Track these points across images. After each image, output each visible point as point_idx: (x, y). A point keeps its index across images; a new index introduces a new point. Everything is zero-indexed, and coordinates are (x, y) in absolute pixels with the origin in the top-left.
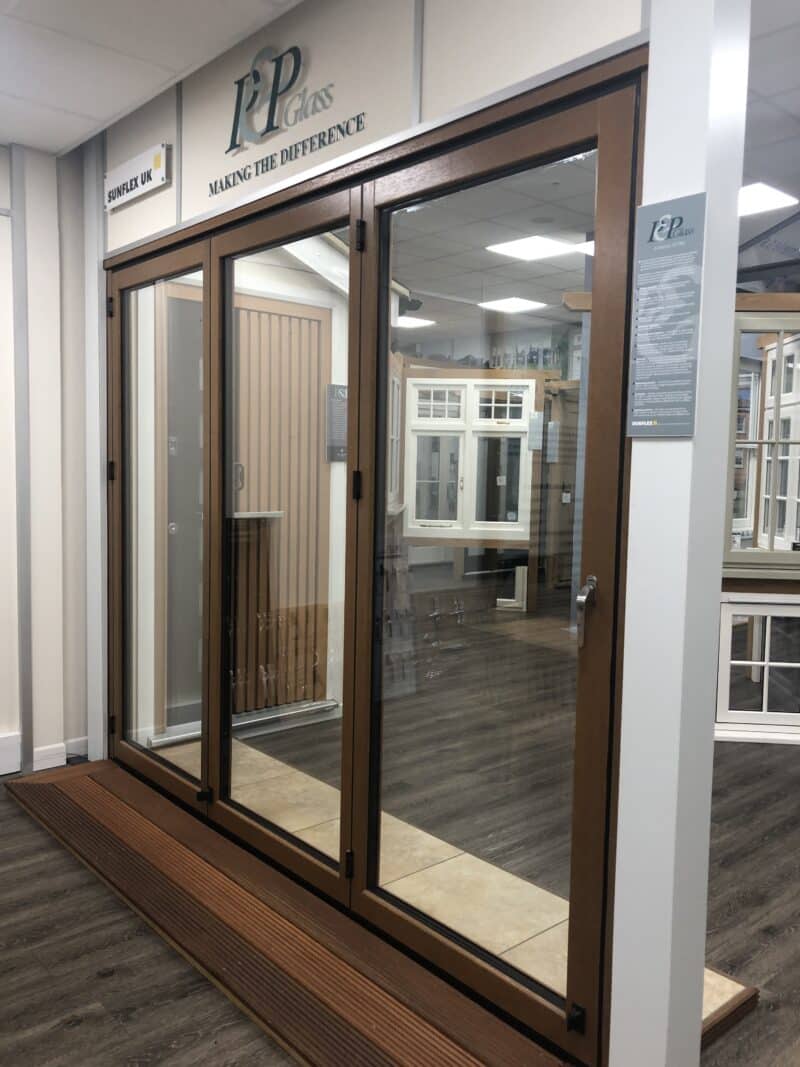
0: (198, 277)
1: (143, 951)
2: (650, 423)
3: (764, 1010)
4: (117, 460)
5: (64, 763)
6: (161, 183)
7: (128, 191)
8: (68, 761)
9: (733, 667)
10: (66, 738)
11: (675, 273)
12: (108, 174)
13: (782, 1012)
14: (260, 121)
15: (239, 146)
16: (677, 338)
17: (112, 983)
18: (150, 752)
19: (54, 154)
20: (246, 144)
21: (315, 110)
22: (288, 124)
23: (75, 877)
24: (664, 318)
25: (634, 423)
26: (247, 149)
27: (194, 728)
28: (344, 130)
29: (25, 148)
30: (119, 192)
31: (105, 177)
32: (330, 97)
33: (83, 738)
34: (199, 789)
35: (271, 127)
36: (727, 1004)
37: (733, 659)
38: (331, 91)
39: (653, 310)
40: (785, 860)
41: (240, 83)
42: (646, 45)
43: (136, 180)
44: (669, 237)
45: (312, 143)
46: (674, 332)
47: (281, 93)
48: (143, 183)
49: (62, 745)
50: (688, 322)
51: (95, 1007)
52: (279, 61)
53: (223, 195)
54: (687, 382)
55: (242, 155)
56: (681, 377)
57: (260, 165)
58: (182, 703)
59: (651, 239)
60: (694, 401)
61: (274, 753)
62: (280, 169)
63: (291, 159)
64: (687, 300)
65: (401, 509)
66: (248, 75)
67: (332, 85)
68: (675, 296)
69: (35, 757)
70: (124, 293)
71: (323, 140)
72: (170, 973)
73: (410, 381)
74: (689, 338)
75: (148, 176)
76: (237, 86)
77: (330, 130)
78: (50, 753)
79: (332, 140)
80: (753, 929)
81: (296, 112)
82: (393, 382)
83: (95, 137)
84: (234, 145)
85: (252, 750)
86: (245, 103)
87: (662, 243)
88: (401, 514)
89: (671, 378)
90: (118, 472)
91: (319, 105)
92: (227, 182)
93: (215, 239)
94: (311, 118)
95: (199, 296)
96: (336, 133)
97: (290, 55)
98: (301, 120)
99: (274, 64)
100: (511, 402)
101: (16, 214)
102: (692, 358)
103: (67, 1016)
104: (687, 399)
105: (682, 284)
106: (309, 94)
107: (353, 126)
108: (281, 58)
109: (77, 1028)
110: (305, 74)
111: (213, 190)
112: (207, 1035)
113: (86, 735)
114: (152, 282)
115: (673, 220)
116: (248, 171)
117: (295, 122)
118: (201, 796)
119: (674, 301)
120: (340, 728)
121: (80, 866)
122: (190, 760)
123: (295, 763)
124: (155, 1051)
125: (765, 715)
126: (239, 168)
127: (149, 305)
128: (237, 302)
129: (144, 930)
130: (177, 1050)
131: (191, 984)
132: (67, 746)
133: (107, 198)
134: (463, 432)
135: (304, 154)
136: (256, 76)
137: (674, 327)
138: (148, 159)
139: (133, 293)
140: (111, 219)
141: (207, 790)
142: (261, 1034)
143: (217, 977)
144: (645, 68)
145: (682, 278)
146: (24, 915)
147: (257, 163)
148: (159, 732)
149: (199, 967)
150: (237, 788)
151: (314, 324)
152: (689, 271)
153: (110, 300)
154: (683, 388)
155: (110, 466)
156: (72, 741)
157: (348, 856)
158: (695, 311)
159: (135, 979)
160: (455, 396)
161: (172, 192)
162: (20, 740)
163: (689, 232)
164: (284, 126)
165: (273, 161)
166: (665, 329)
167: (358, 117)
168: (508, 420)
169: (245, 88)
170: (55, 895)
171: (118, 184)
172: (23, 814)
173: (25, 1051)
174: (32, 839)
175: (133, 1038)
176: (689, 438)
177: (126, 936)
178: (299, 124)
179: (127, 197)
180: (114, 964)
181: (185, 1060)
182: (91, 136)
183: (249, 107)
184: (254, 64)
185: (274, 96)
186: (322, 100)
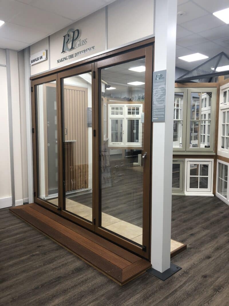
0: (55, 82)
1: (46, 243)
2: (156, 119)
3: (188, 249)
4: (35, 128)
5: (23, 204)
6: (45, 59)
7: (36, 61)
8: (24, 204)
9: (190, 177)
10: (23, 198)
11: (160, 87)
12: (31, 56)
13: (192, 250)
14: (70, 46)
15: (64, 52)
16: (161, 101)
17: (41, 248)
18: (46, 201)
19: (17, 51)
20: (66, 51)
21: (83, 44)
22: (76, 47)
23: (29, 228)
24: (159, 96)
25: (153, 119)
27: (56, 195)
28: (90, 50)
29: (9, 49)
30: (34, 61)
31: (30, 57)
32: (86, 42)
33: (27, 198)
34: (57, 208)
35: (72, 48)
36: (179, 248)
37: (190, 175)
38: (86, 40)
39: (157, 94)
40: (198, 221)
41: (65, 37)
42: (154, 37)
43: (38, 58)
44: (160, 79)
45: (82, 52)
46: (161, 99)
47: (75, 40)
48: (40, 59)
49: (22, 200)
50: (164, 97)
51: (38, 252)
52: (74, 32)
53: (60, 63)
54: (163, 110)
55: (66, 53)
57: (70, 57)
58: (52, 189)
59: (156, 79)
60: (165, 114)
61: (76, 201)
62: (75, 58)
63: (77, 55)
64: (163, 92)
65: (107, 139)
66: (66, 35)
67: (87, 39)
68: (161, 91)
69: (16, 203)
70: (35, 86)
71: (85, 52)
72: (54, 246)
73: (109, 105)
74: (164, 101)
75: (41, 57)
76: (64, 37)
77: (86, 50)
78: (19, 202)
79: (87, 52)
80: (188, 234)
81: (78, 44)
82: (104, 105)
83: (27, 47)
84: (63, 51)
85: (70, 200)
86: (66, 41)
87: (158, 80)
88: (107, 141)
89: (161, 109)
90: (35, 131)
91: (84, 43)
92: (62, 60)
93: (59, 74)
94: (82, 46)
95: (55, 86)
96: (88, 50)
97: (77, 31)
98: (79, 46)
99: (73, 33)
100: (136, 110)
101: (8, 66)
102: (164, 105)
103: (31, 255)
104: (164, 113)
106: (81, 40)
107: (92, 49)
108: (74, 31)
109: (34, 257)
110: (80, 36)
111: (58, 62)
112: (63, 257)
113: (28, 197)
114: (42, 84)
115: (160, 75)
116: (67, 58)
117: (78, 47)
118: (58, 209)
119: (161, 93)
120: (92, 195)
121: (30, 226)
122: (56, 202)
123: (81, 203)
124: (52, 260)
125: (199, 189)
126: (65, 57)
127: (41, 89)
128: (65, 87)
129: (47, 238)
130: (57, 260)
131: (59, 248)
132: (23, 200)
133: (31, 62)
134: (124, 118)
135: (80, 54)
136: (69, 35)
137: (160, 98)
138: (42, 53)
139: (38, 86)
140: (32, 67)
141: (60, 208)
142: (75, 256)
143: (65, 246)
145: (162, 88)
146: (18, 236)
147: (69, 56)
148: (46, 196)
149: (60, 244)
150: (67, 208)
151: (83, 92)
152: (163, 86)
153: (32, 88)
154: (163, 111)
155: (33, 130)
156: (24, 199)
157: (94, 220)
158: (165, 95)
159: (46, 247)
160: (121, 109)
161: (47, 62)
162: (11, 199)
163: (164, 78)
164: (75, 48)
165: (73, 56)
166: (159, 98)
167: (93, 47)
168: (135, 115)
169: (66, 38)
170: (25, 232)
171: (34, 59)
172: (14, 216)
173: (23, 261)
174: (18, 221)
175: (47, 258)
176: (164, 122)
177: (43, 239)
178: (79, 48)
179: (36, 62)
180: (41, 245)
181: (59, 261)
182: (26, 47)
183: (67, 43)
184: (68, 32)
185: (73, 40)
186: (85, 43)
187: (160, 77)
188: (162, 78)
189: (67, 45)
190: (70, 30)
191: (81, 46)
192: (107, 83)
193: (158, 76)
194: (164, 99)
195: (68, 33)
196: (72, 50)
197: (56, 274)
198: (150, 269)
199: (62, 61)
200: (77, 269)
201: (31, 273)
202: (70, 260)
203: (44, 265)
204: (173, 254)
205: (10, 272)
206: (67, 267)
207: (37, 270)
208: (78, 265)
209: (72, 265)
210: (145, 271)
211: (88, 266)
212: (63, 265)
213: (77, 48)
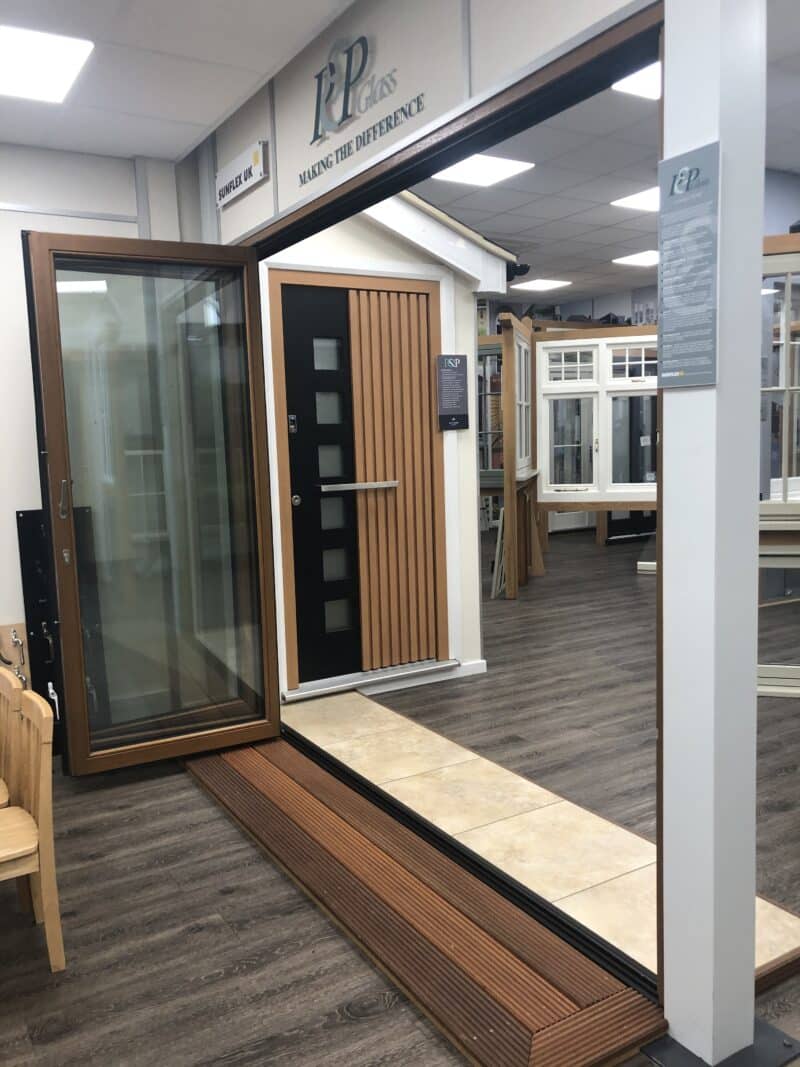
1: (261, 875)
2: (677, 374)
6: (259, 178)
7: (234, 188)
11: (689, 227)
12: (218, 174)
14: (337, 112)
15: (321, 137)
16: (696, 289)
17: (231, 900)
19: (171, 162)
20: (328, 134)
21: (383, 96)
22: (360, 111)
24: (686, 269)
25: (664, 375)
26: (328, 138)
28: (407, 113)
29: (145, 159)
30: (227, 189)
31: (216, 177)
32: (393, 81)
35: (346, 116)
38: (395, 75)
41: (319, 77)
43: (240, 177)
44: (688, 189)
45: (381, 128)
46: (695, 283)
50: (707, 271)
51: (216, 917)
52: (349, 52)
53: (310, 184)
55: (324, 145)
56: (704, 326)
57: (340, 153)
59: (672, 193)
60: (714, 349)
61: (397, 708)
62: (356, 155)
63: (364, 144)
64: (705, 250)
66: (326, 68)
67: (395, 70)
68: (695, 248)
71: (390, 123)
72: (282, 893)
73: (540, 345)
74: (709, 288)
75: (249, 173)
76: (316, 80)
77: (395, 113)
79: (397, 122)
81: (367, 99)
83: (204, 142)
84: (317, 136)
85: (375, 705)
86: (325, 92)
87: (681, 196)
89: (695, 328)
91: (385, 90)
92: (314, 172)
96: (401, 116)
97: (359, 45)
98: (371, 106)
101: (142, 219)
102: (711, 308)
103: (191, 924)
104: (709, 348)
105: (699, 236)
106: (377, 79)
107: (414, 107)
108: (352, 48)
109: (199, 934)
111: (303, 182)
112: (307, 946)
115: (691, 172)
116: (330, 159)
117: (367, 108)
119: (694, 252)
121: (214, 804)
124: (261, 956)
126: (322, 157)
128: (345, 283)
129: (263, 859)
130: (279, 956)
131: (299, 903)
133: (218, 196)
134: (597, 393)
135: (375, 139)
136: (332, 68)
137: (694, 278)
138: (249, 156)
140: (223, 215)
142: (354, 947)
143: (320, 900)
144: (661, 24)
145: (699, 229)
146: (164, 841)
147: (337, 152)
148: (292, 688)
149: (305, 890)
151: (423, 298)
152: (706, 221)
154: (705, 338)
158: (712, 260)
159: (250, 897)
160: (587, 356)
161: (269, 185)
164: (358, 114)
165: (350, 148)
166: (688, 280)
167: (418, 98)
168: (643, 377)
169: (324, 81)
170: (191, 827)
171: (227, 182)
173: (155, 950)
175: (244, 944)
176: (712, 386)
177: (247, 862)
178: (370, 110)
179: (234, 194)
180: (232, 885)
181: (286, 964)
182: (201, 141)
183: (327, 100)
184: (330, 58)
185: (349, 86)
186: (388, 86)
187: (688, 184)
188: (699, 185)
189: (329, 110)
190: (335, 49)
191: (375, 102)
192: (513, 258)
193: (682, 175)
194: (709, 281)
195: (332, 61)
197: (265, 1022)
198: (660, 1039)
199: (314, 174)
200: (348, 1009)
201: (170, 1008)
202: (328, 964)
203: (229, 974)
205: (100, 993)
206: (313, 996)
207: (194, 998)
208: (356, 988)
209: (332, 987)
210: (636, 1050)
211: (394, 997)
212: (297, 982)
213: (362, 115)
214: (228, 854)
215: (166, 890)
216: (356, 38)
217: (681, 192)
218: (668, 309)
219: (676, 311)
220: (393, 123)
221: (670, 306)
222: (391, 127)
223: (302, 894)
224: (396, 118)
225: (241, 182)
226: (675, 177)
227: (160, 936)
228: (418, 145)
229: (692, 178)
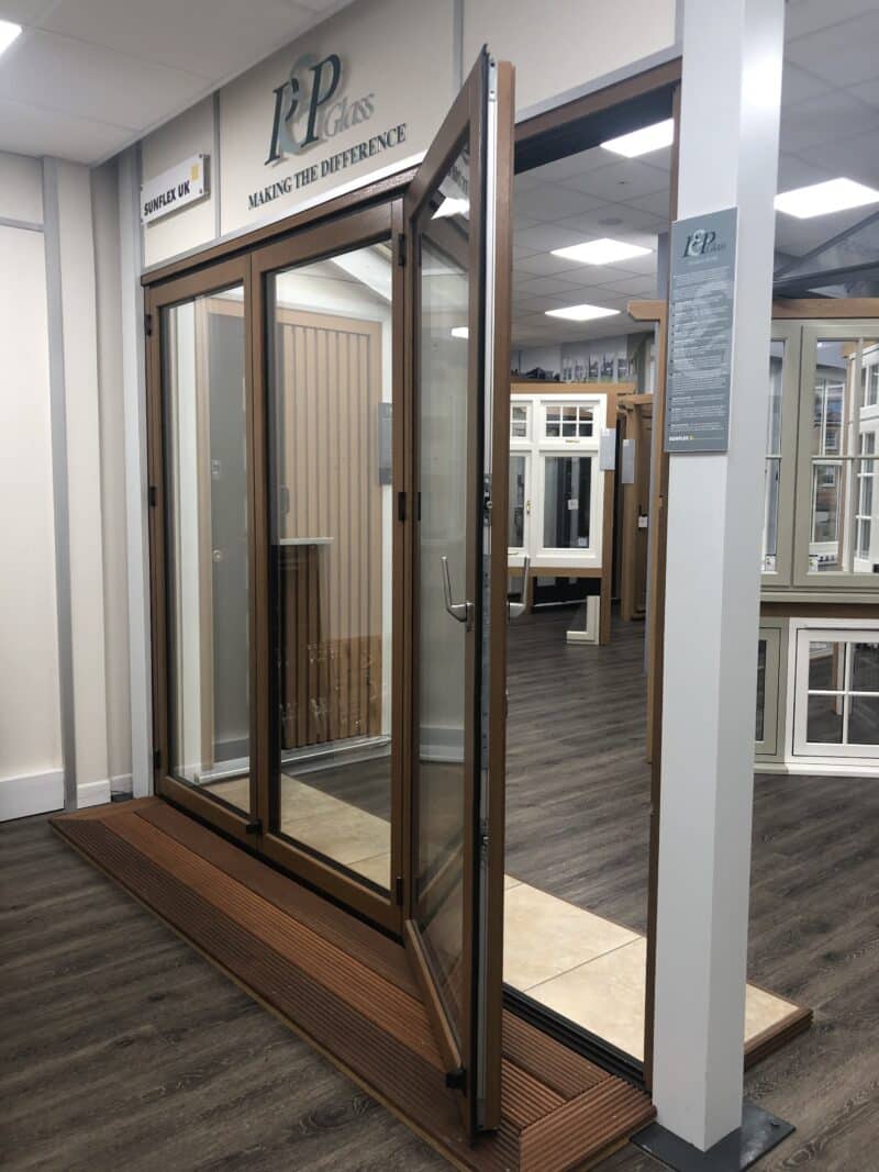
0: (239, 292)
1: (193, 978)
2: (686, 438)
3: (818, 1032)
4: (158, 484)
5: (109, 800)
6: (199, 195)
7: (165, 204)
8: (113, 798)
9: (811, 697)
10: (110, 775)
11: (709, 288)
12: (144, 186)
13: (836, 1033)
14: (300, 131)
15: (278, 157)
16: (711, 353)
17: (162, 1007)
18: (199, 788)
19: (86, 166)
20: (286, 155)
21: (356, 121)
22: (328, 135)
23: (124, 909)
24: (699, 332)
25: (671, 439)
26: (286, 159)
27: (242, 765)
28: (386, 143)
29: (54, 159)
30: (156, 204)
31: (141, 189)
32: (370, 106)
33: (128, 775)
34: (247, 823)
35: (311, 138)
36: (777, 1024)
37: (810, 689)
38: (371, 101)
39: (688, 326)
41: (279, 92)
42: (680, 59)
43: (173, 192)
44: (702, 252)
45: (353, 155)
46: (708, 347)
47: (322, 102)
48: (180, 195)
49: (106, 781)
50: (722, 336)
51: (147, 1028)
52: (318, 70)
53: (263, 208)
54: (721, 397)
55: (285, 164)
56: (716, 392)
57: (301, 178)
58: (229, 738)
59: (686, 255)
60: (727, 415)
61: (327, 790)
62: (321, 181)
63: (332, 171)
64: (720, 315)
66: (286, 84)
67: (372, 95)
68: (708, 312)
69: (79, 794)
70: (163, 310)
71: (364, 151)
72: (220, 998)
74: (722, 353)
75: (185, 188)
76: (275, 95)
77: (370, 141)
78: (94, 790)
79: (373, 151)
80: (813, 956)
81: (337, 122)
83: (130, 149)
84: (273, 156)
85: (303, 785)
87: (695, 258)
89: (706, 392)
90: (160, 497)
91: (360, 115)
92: (267, 194)
93: (255, 254)
94: (352, 128)
95: (240, 312)
96: (378, 145)
97: (329, 63)
98: (341, 131)
99: (313, 73)
100: (581, 419)
101: (49, 230)
102: (725, 373)
103: (120, 1037)
104: (721, 413)
105: (716, 299)
106: (350, 102)
107: (394, 137)
108: (321, 65)
109: (129, 1048)
110: (344, 86)
111: (253, 203)
112: (258, 1053)
113: (131, 771)
114: (192, 298)
115: (706, 236)
116: (289, 183)
117: (335, 133)
118: (249, 829)
119: (708, 316)
121: (128, 900)
122: (239, 795)
123: (351, 798)
124: (206, 1068)
125: (845, 747)
126: (278, 180)
127: (189, 323)
128: (280, 317)
129: (194, 959)
130: (227, 1068)
131: (243, 1007)
132: (111, 782)
133: (143, 211)
134: (530, 451)
135: (345, 166)
136: (295, 84)
137: (706, 342)
138: (187, 170)
139: (172, 310)
140: (147, 232)
141: (256, 823)
142: (312, 1052)
143: (266, 999)
144: (679, 82)
145: (715, 293)
146: (75, 944)
147: (297, 176)
148: (207, 768)
149: (250, 993)
150: (286, 823)
151: (363, 339)
152: (722, 286)
153: (148, 318)
154: (716, 403)
155: (151, 491)
156: (115, 778)
157: (397, 883)
158: (728, 325)
159: (185, 1003)
160: (520, 412)
161: (210, 205)
162: (62, 777)
163: (722, 247)
164: (324, 137)
165: (313, 173)
166: (700, 343)
167: (399, 128)
168: (577, 437)
169: (284, 98)
170: (105, 927)
171: (155, 196)
172: (67, 850)
173: (78, 1070)
174: (79, 874)
175: (184, 1056)
176: (723, 452)
177: (177, 964)
178: (339, 134)
179: (164, 210)
180: (162, 990)
181: (237, 1075)
182: (124, 146)
183: (287, 119)
184: (293, 72)
185: (315, 106)
186: (362, 110)
187: (703, 246)
188: (714, 249)
189: (290, 131)
190: (300, 64)
191: (347, 127)
193: (697, 237)
194: (723, 346)
195: (296, 76)
196: (309, 148)
197: (221, 1140)
198: (648, 1128)
199: (268, 197)
200: (313, 1119)
201: (106, 1133)
202: (287, 1070)
203: (171, 1091)
204: (753, 1052)
205: (18, 1120)
206: (272, 1108)
207: (132, 1120)
208: (321, 1095)
209: (293, 1098)
210: (626, 1141)
211: (364, 1103)
212: (252, 1094)
213: (330, 139)
214: (152, 956)
215: (83, 1000)
216: (328, 56)
217: (696, 254)
218: (677, 372)
219: (686, 374)
220: (367, 151)
221: (680, 369)
222: (366, 156)
223: (245, 996)
224: (371, 146)
225: (174, 197)
226: (690, 239)
227: (81, 1053)
228: (397, 178)
229: (708, 241)
